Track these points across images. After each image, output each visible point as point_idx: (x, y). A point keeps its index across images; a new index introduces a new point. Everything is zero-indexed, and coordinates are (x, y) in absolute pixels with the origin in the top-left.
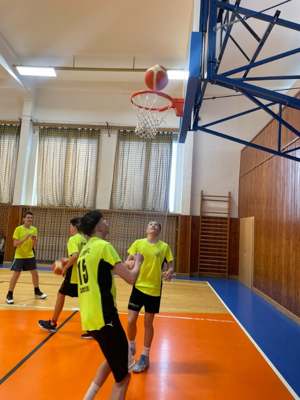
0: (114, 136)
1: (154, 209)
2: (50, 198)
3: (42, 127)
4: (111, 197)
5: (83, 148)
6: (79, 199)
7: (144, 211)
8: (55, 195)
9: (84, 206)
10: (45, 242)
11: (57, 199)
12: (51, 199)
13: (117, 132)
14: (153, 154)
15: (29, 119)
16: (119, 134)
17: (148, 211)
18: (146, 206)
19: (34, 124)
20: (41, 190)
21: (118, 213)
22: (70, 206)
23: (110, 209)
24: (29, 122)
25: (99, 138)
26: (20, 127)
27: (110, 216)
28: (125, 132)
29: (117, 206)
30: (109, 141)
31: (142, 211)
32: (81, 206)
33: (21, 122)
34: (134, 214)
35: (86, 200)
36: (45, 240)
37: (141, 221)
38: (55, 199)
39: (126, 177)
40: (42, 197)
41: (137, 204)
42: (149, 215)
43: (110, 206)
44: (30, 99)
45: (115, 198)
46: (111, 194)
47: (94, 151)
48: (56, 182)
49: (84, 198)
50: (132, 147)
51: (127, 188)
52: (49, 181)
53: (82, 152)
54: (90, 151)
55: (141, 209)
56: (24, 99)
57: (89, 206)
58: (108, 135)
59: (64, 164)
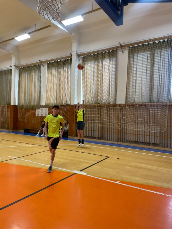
0: (126, 52)
1: (158, 101)
3: (83, 56)
4: (126, 95)
5: (107, 64)
6: (105, 98)
8: (92, 97)
9: (109, 102)
10: (87, 126)
11: (93, 99)
12: (90, 100)
13: (128, 49)
14: (157, 59)
15: (75, 52)
16: (130, 49)
17: (154, 103)
18: (152, 99)
19: (78, 55)
20: (85, 94)
21: (130, 106)
22: (100, 103)
23: (126, 103)
24: (75, 54)
25: (116, 56)
26: (71, 59)
27: (124, 108)
28: (134, 47)
29: (131, 101)
30: (123, 56)
31: (149, 103)
32: (107, 102)
33: (71, 56)
34: (141, 106)
35: (110, 99)
36: (88, 124)
37: (147, 110)
38: (92, 99)
39: (136, 80)
41: (145, 99)
42: (153, 105)
43: (126, 101)
44: (75, 41)
45: (129, 96)
46: (126, 93)
47: (113, 65)
48: (92, 89)
49: (109, 97)
50: (140, 57)
51: (137, 87)
52: (89, 89)
53: (106, 67)
54: (111, 65)
55: (148, 101)
56: (72, 41)
57: (112, 102)
58: (122, 52)
59: (96, 77)
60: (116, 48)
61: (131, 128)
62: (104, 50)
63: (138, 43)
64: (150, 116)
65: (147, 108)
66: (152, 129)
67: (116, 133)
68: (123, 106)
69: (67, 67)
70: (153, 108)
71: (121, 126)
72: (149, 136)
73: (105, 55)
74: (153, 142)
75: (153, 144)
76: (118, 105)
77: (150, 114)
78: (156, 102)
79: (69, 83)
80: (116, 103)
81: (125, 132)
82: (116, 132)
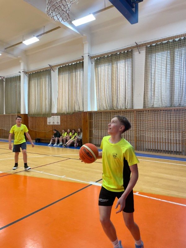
0: (143, 52)
1: (180, 104)
2: (104, 105)
3: (96, 59)
4: (144, 99)
5: (122, 66)
6: (121, 103)
7: (171, 107)
8: (107, 102)
9: (125, 108)
10: (103, 134)
11: (108, 105)
13: (145, 48)
14: (177, 58)
15: (87, 55)
16: (147, 49)
17: (175, 107)
18: (173, 103)
19: (91, 58)
20: (99, 100)
21: (148, 111)
22: (116, 109)
23: (144, 108)
24: (88, 57)
25: (132, 57)
26: (83, 62)
27: (142, 114)
28: (151, 46)
29: (149, 105)
30: (140, 57)
31: (169, 107)
32: (124, 108)
33: (83, 59)
34: (161, 111)
35: (126, 104)
36: (103, 132)
37: (168, 115)
38: (107, 105)
39: (155, 82)
40: (100, 105)
41: (165, 103)
42: (174, 110)
43: (144, 106)
44: (87, 42)
45: (147, 100)
46: (144, 97)
47: (129, 67)
48: (107, 94)
49: (125, 102)
50: (158, 57)
51: (156, 91)
52: (103, 94)
53: (121, 69)
54: (126, 67)
55: (169, 106)
56: (84, 43)
57: (129, 107)
58: (138, 52)
59: (111, 81)
60: (132, 48)
61: (150, 135)
62: (118, 51)
63: (156, 42)
64: (171, 122)
65: (168, 113)
66: (174, 136)
67: (134, 142)
68: (141, 111)
69: (79, 71)
70: (174, 113)
71: (139, 133)
72: (171, 143)
73: (120, 56)
74: (175, 150)
75: (175, 152)
76: (135, 110)
77: (170, 119)
78: (178, 106)
79: (81, 88)
80: (133, 108)
81: (144, 140)
82: (134, 139)
